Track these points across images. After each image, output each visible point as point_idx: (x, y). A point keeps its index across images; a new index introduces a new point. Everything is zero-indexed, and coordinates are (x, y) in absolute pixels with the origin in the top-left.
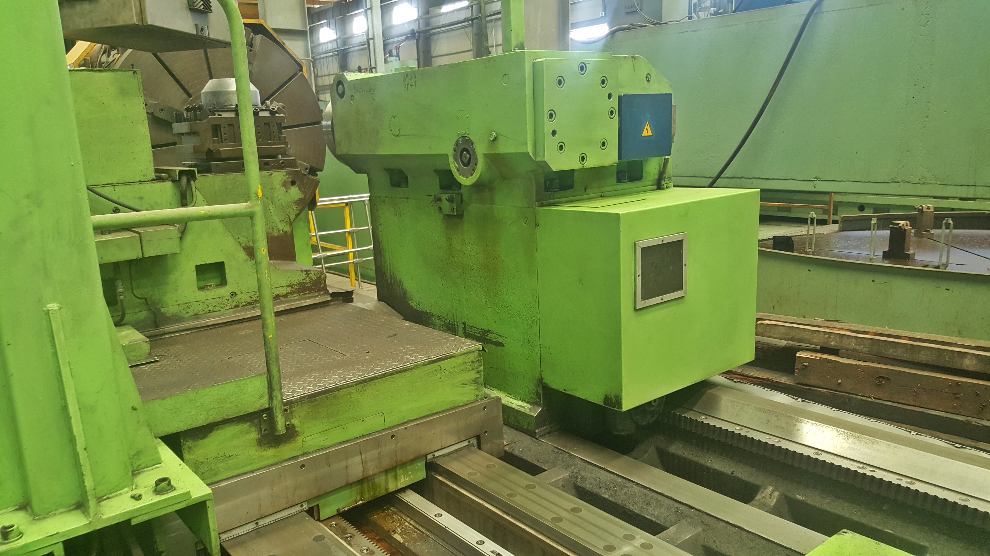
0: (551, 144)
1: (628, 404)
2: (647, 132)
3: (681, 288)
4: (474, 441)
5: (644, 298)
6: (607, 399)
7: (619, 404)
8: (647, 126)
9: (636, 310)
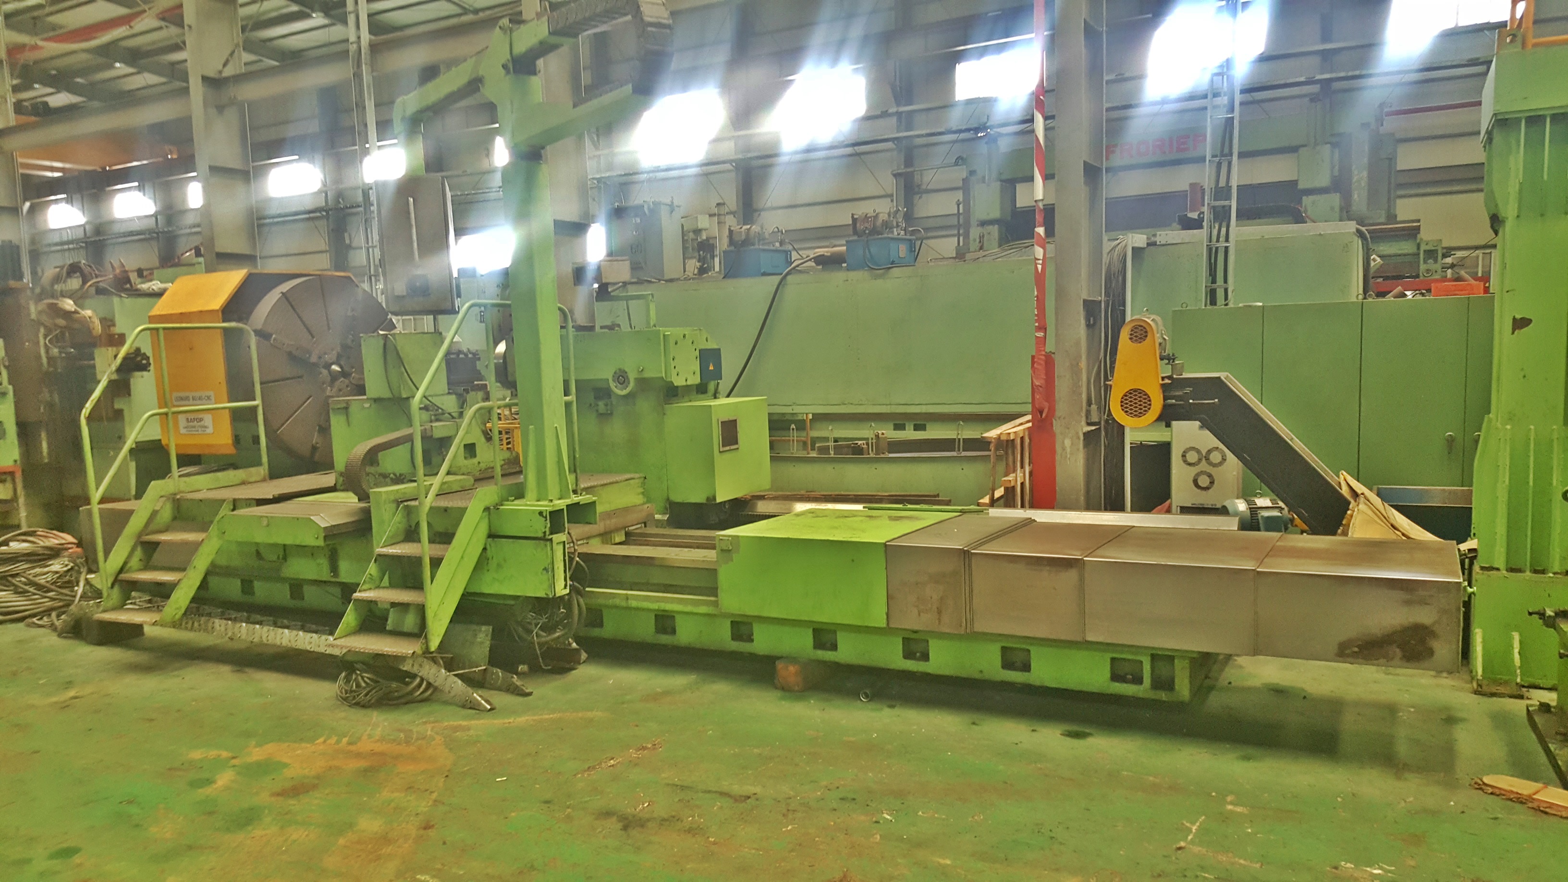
0: (674, 372)
1: (718, 500)
2: (711, 368)
3: (737, 443)
4: (643, 525)
5: (723, 446)
6: (708, 499)
7: (714, 498)
8: (711, 365)
9: (720, 452)
